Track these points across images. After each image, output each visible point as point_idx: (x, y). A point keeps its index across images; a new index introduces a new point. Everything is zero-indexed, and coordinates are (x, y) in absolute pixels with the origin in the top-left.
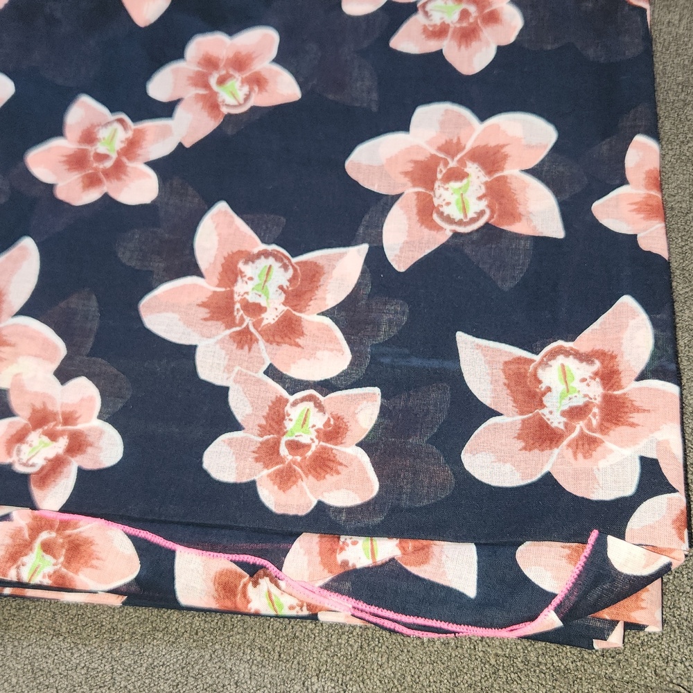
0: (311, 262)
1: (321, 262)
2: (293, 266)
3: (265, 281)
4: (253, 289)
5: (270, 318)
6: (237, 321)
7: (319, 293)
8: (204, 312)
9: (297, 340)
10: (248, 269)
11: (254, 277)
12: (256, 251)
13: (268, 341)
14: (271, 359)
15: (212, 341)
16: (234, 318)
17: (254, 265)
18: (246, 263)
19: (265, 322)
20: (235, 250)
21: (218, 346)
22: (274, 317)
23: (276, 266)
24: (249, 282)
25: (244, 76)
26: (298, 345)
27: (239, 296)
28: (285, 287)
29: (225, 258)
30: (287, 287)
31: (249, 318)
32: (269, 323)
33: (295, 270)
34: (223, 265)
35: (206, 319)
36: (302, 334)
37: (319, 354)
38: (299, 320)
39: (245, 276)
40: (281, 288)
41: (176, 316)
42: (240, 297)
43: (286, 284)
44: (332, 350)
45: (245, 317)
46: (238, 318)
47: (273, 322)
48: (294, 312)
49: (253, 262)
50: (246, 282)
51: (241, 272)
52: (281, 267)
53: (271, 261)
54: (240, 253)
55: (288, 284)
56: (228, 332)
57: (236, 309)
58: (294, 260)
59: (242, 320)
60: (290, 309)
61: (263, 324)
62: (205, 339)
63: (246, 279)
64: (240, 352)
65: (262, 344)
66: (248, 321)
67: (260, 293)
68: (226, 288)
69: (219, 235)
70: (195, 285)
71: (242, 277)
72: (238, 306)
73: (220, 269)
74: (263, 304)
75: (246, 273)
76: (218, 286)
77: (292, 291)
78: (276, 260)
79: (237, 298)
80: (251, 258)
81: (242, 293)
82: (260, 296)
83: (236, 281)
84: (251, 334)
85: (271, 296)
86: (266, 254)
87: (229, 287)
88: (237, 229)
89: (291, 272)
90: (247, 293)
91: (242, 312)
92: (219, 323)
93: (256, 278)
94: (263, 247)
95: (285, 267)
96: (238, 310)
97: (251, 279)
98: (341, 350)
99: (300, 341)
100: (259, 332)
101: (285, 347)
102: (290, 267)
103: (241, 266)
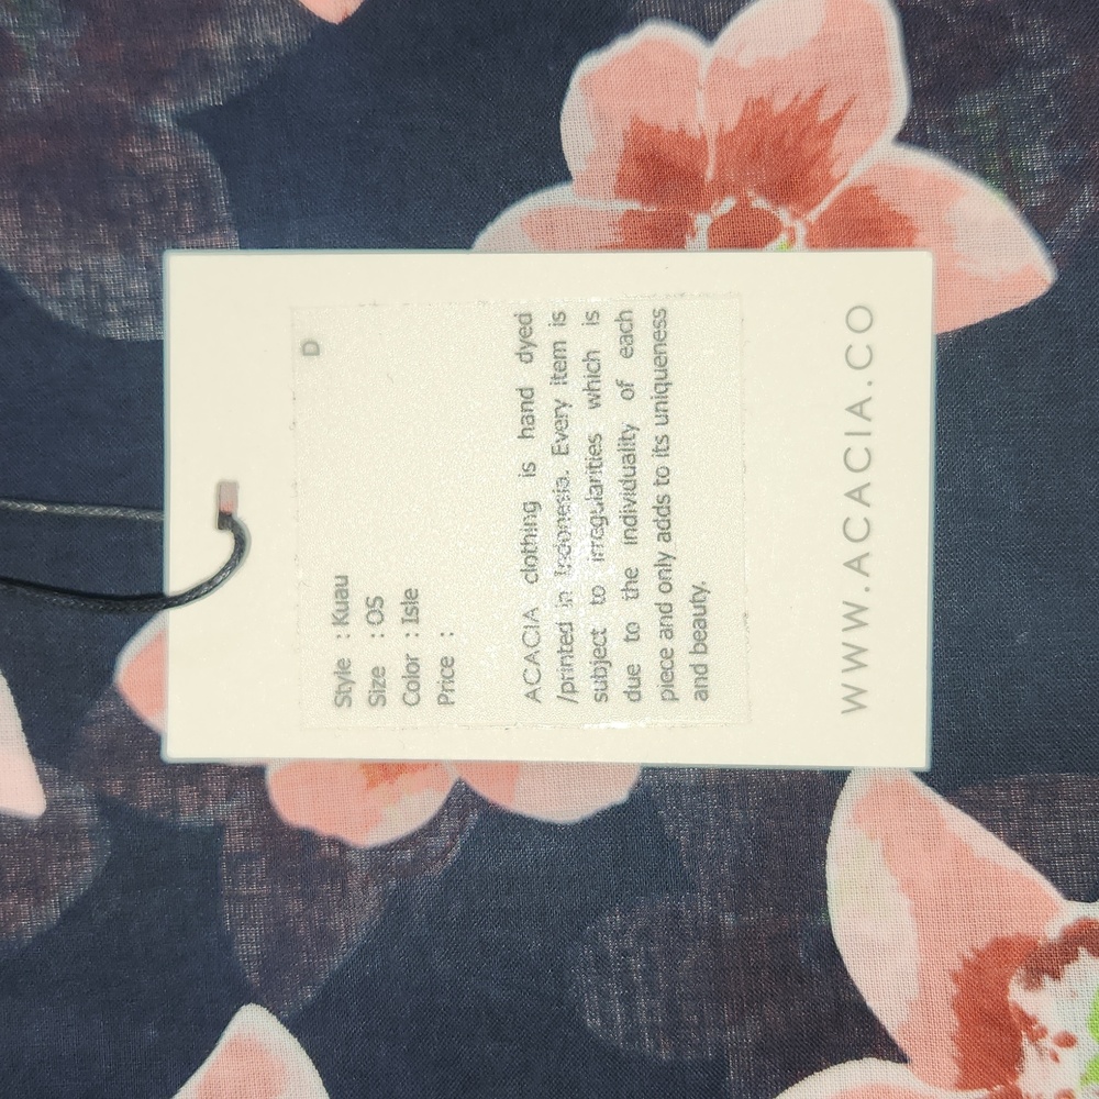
4: (1084, 1079)
10: (1045, 1004)
11: (1073, 1032)
12: (1053, 931)
17: (1062, 987)
18: (1033, 982)
20: (983, 940)
24: (1063, 1053)
25: (813, 216)
29: (956, 978)
34: (957, 1006)
39: (1043, 1032)
49: (1056, 976)
50: (1056, 1058)
51: (1028, 1021)
54: (1001, 947)
63: (1048, 1043)
68: (989, 1087)
69: (908, 886)
71: (1034, 1039)
73: (951, 1021)
75: (1043, 1021)
80: (1046, 962)
87: (1004, 1083)
88: (962, 851)
93: (1084, 1036)
97: (1068, 1041)
103: (1019, 996)
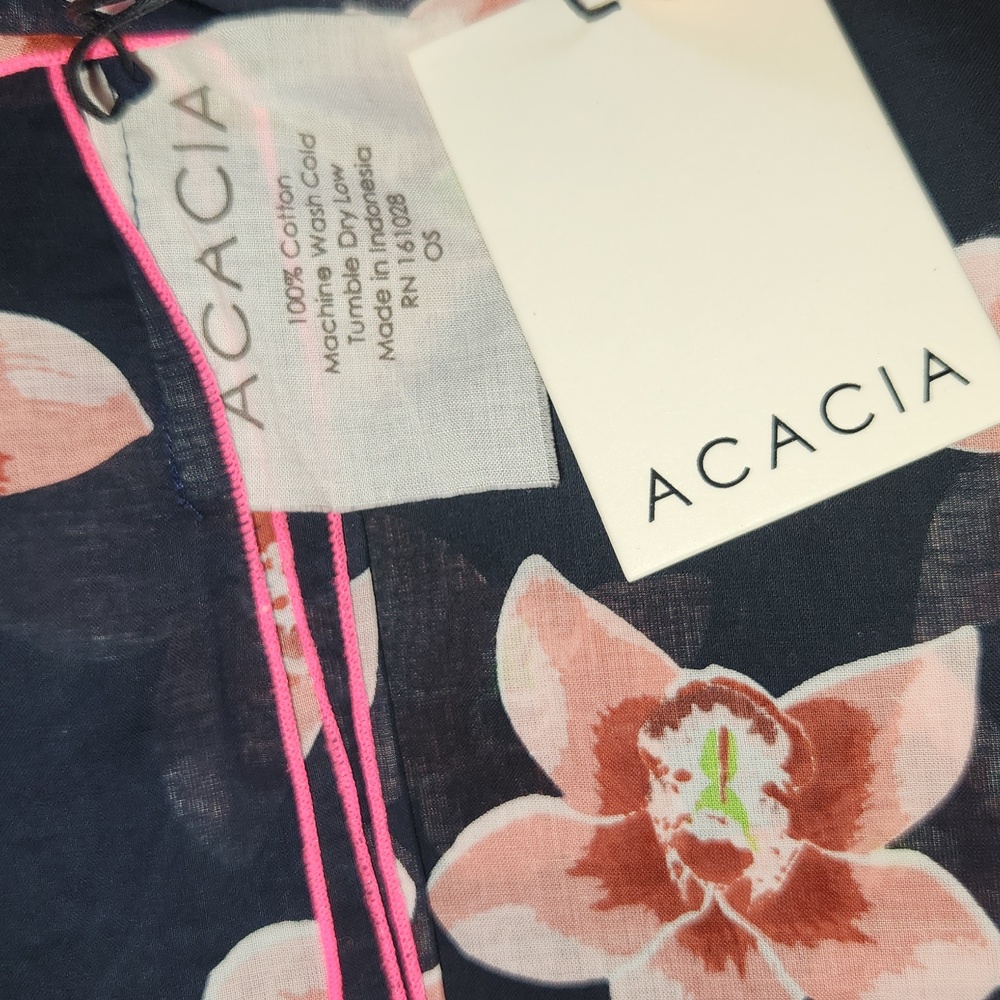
0: (830, 702)
1: (856, 700)
2: (784, 723)
3: (725, 778)
5: (767, 876)
6: (684, 897)
7: (876, 788)
8: (591, 890)
9: (855, 922)
13: (778, 938)
14: (802, 985)
15: (639, 962)
16: (673, 890)
19: (758, 891)
21: (659, 974)
22: (778, 873)
23: (739, 728)
26: (860, 938)
27: (667, 826)
28: (781, 787)
30: (788, 786)
31: (711, 885)
32: (769, 892)
33: (794, 734)
35: (603, 906)
36: (863, 906)
37: (923, 952)
38: (843, 868)
40: (771, 790)
41: (526, 912)
42: (671, 831)
43: (781, 778)
44: (949, 937)
45: (701, 882)
46: (682, 885)
47: (776, 887)
48: (824, 851)
52: (752, 731)
53: (721, 715)
55: (786, 777)
56: (671, 929)
57: (669, 865)
58: (783, 703)
59: (696, 894)
60: (810, 844)
61: (754, 895)
62: (618, 958)
64: (717, 979)
65: (765, 945)
66: (713, 893)
67: (720, 814)
70: (543, 819)
72: (672, 856)
74: (740, 843)
76: (605, 811)
77: (804, 793)
78: (734, 711)
79: (664, 835)
81: (672, 820)
82: (723, 821)
83: (646, 789)
84: (731, 925)
85: (752, 818)
86: (700, 698)
89: (783, 742)
90: (687, 819)
91: (687, 871)
92: (640, 908)
94: (685, 677)
95: (764, 729)
96: (677, 867)
98: (973, 935)
99: (862, 924)
100: (752, 920)
101: (829, 947)
102: (778, 726)
